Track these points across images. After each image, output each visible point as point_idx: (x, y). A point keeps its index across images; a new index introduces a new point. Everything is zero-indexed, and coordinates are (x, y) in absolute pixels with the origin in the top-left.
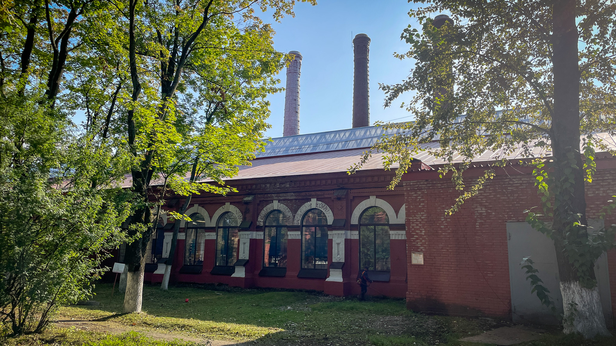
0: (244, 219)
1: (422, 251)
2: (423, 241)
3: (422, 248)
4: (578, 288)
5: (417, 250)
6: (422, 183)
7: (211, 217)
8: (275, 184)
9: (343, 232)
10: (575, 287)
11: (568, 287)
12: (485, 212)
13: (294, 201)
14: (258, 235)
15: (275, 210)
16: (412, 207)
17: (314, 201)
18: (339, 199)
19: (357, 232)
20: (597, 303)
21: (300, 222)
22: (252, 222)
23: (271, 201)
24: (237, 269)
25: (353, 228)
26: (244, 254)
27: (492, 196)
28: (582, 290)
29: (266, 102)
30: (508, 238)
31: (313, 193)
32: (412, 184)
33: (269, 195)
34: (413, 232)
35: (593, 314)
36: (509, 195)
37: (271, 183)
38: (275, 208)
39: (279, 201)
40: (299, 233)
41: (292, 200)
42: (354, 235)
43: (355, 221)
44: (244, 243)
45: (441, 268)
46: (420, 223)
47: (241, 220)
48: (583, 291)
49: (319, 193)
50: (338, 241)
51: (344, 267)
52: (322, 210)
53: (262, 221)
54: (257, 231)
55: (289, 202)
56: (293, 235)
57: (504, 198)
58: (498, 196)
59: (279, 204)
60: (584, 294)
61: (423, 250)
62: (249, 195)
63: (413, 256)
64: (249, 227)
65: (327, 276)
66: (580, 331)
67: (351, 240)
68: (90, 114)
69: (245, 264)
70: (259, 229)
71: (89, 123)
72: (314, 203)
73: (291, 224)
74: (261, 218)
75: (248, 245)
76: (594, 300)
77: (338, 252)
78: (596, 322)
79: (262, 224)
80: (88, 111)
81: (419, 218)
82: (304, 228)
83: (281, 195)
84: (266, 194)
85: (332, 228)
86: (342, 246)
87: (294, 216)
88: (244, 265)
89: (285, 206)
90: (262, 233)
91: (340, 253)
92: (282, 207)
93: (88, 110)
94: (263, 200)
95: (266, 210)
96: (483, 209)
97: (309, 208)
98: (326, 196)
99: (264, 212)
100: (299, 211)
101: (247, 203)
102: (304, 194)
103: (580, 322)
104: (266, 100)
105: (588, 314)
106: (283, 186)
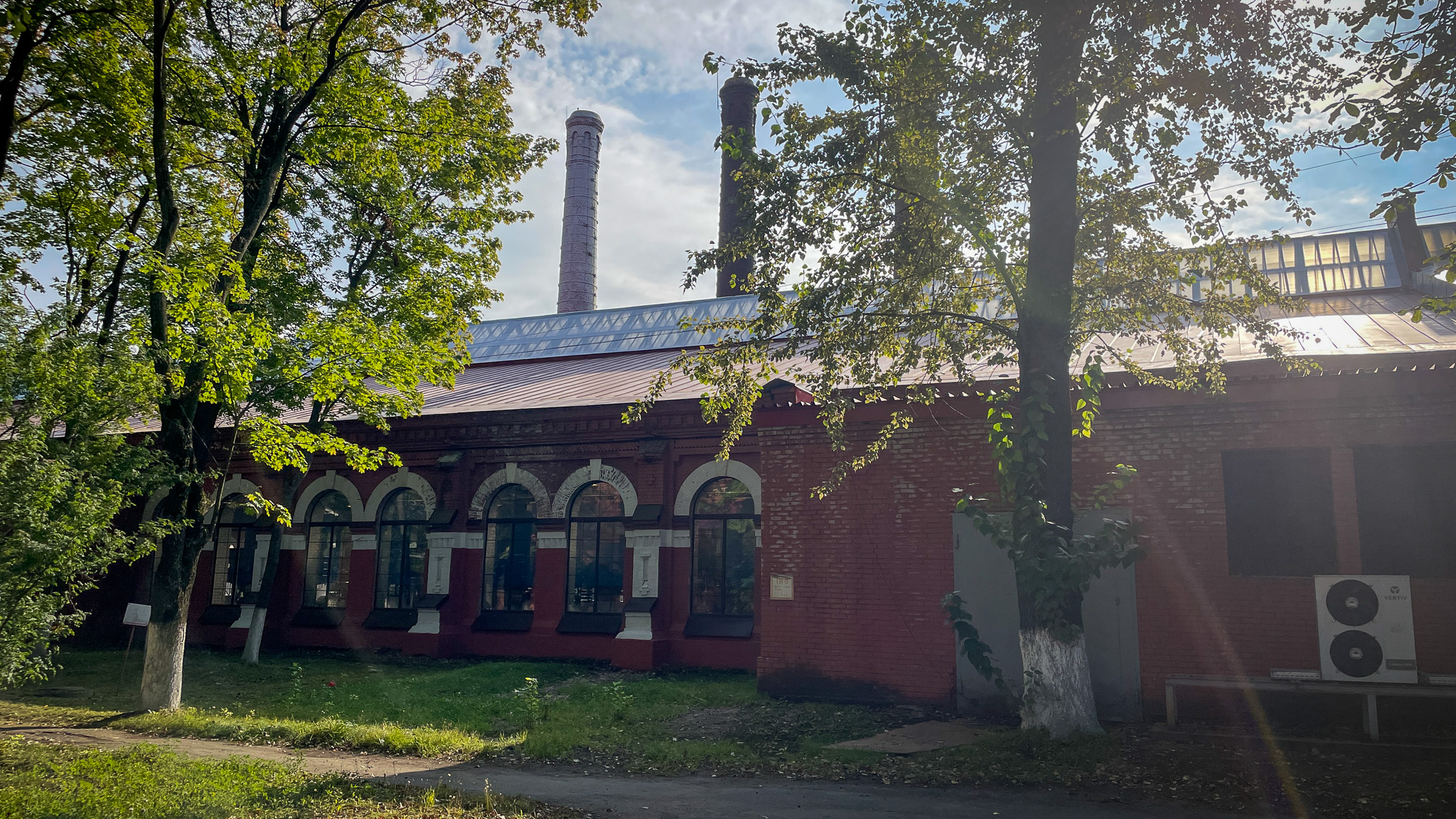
0: (440, 503)
1: (790, 572)
2: (794, 551)
3: (790, 565)
4: (1047, 642)
5: (780, 570)
6: (793, 432)
7: (365, 501)
8: (511, 426)
9: (656, 532)
10: (1042, 639)
11: (1030, 640)
12: (912, 491)
13: (552, 465)
14: (469, 540)
15: (512, 484)
16: (774, 481)
17: (596, 464)
18: (648, 460)
19: (687, 533)
20: (1080, 669)
21: (564, 511)
22: (457, 512)
23: (502, 465)
24: (422, 615)
25: (679, 523)
26: (439, 580)
27: (929, 460)
28: (1053, 646)
29: (493, 240)
30: (955, 545)
31: (594, 448)
32: (775, 433)
33: (497, 451)
34: (775, 532)
35: (1071, 691)
36: (960, 458)
37: (500, 425)
38: (511, 480)
39: (520, 464)
40: (563, 535)
41: (548, 462)
42: (680, 539)
43: (682, 507)
44: (440, 559)
45: (826, 606)
46: (790, 516)
47: (434, 506)
48: (1056, 647)
49: (608, 447)
50: (645, 553)
51: (657, 609)
52: (613, 484)
53: (481, 508)
54: (469, 530)
55: (541, 466)
56: (547, 540)
57: (949, 463)
58: (940, 459)
59: (519, 470)
60: (1057, 653)
61: (794, 570)
62: (452, 449)
63: (774, 581)
64: (451, 522)
65: (620, 627)
66: (1046, 724)
67: (673, 549)
68: (75, 259)
69: (441, 603)
70: (473, 526)
71: (74, 278)
72: (595, 468)
73: (546, 517)
74: (478, 502)
75: (447, 562)
76: (1076, 665)
77: (645, 575)
78: (1075, 706)
79: (480, 516)
80: (70, 254)
81: (787, 504)
82: (574, 525)
83: (523, 451)
84: (490, 448)
85: (632, 523)
86: (654, 563)
87: (552, 499)
88: (438, 608)
89: (531, 476)
90: (480, 535)
91: (649, 578)
92: (525, 478)
93: (70, 251)
94: (483, 463)
95: (490, 483)
96: (911, 486)
97: (586, 480)
98: (623, 454)
99: (484, 490)
100: (563, 486)
101: (446, 469)
102: (574, 448)
103: (1046, 706)
104: (491, 235)
105: (1061, 690)
106: (527, 431)
